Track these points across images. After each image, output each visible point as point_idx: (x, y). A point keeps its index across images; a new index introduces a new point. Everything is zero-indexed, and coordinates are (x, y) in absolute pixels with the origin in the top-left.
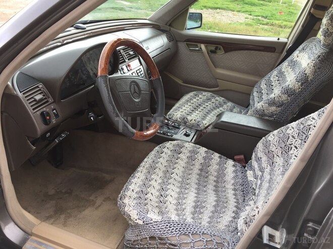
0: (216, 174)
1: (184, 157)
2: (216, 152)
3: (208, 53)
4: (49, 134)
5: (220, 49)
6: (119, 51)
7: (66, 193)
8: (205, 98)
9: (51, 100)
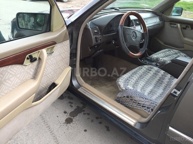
0: (166, 83)
1: (152, 73)
2: (169, 74)
3: (181, 29)
4: (96, 46)
5: (188, 27)
6: (132, 21)
7: (96, 80)
8: (174, 52)
9: (100, 34)
